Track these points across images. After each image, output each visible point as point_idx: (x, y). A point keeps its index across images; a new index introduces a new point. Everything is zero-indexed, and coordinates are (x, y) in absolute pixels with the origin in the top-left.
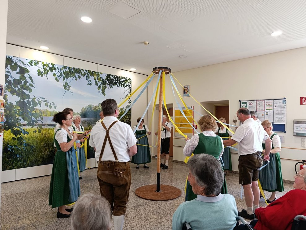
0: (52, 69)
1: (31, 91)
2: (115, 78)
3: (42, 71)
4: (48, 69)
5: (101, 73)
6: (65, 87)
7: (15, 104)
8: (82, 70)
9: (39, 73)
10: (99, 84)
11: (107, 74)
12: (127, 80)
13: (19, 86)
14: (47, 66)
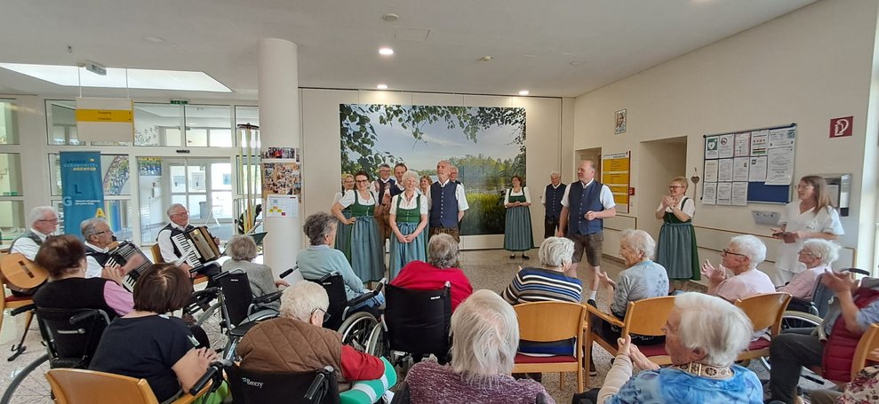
0: (396, 113)
1: (372, 144)
2: (493, 112)
3: (385, 117)
4: (392, 113)
5: (470, 108)
6: (415, 135)
7: (356, 162)
8: (440, 107)
9: (382, 121)
10: (466, 124)
11: (480, 108)
12: (515, 112)
13: (360, 140)
14: (391, 109)
